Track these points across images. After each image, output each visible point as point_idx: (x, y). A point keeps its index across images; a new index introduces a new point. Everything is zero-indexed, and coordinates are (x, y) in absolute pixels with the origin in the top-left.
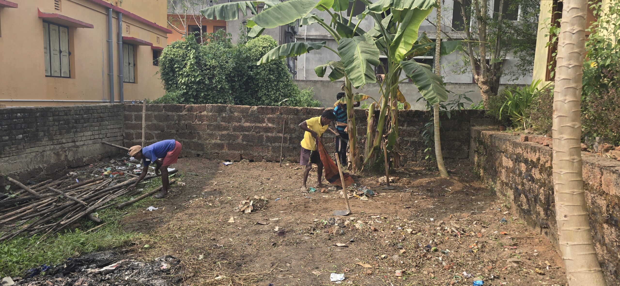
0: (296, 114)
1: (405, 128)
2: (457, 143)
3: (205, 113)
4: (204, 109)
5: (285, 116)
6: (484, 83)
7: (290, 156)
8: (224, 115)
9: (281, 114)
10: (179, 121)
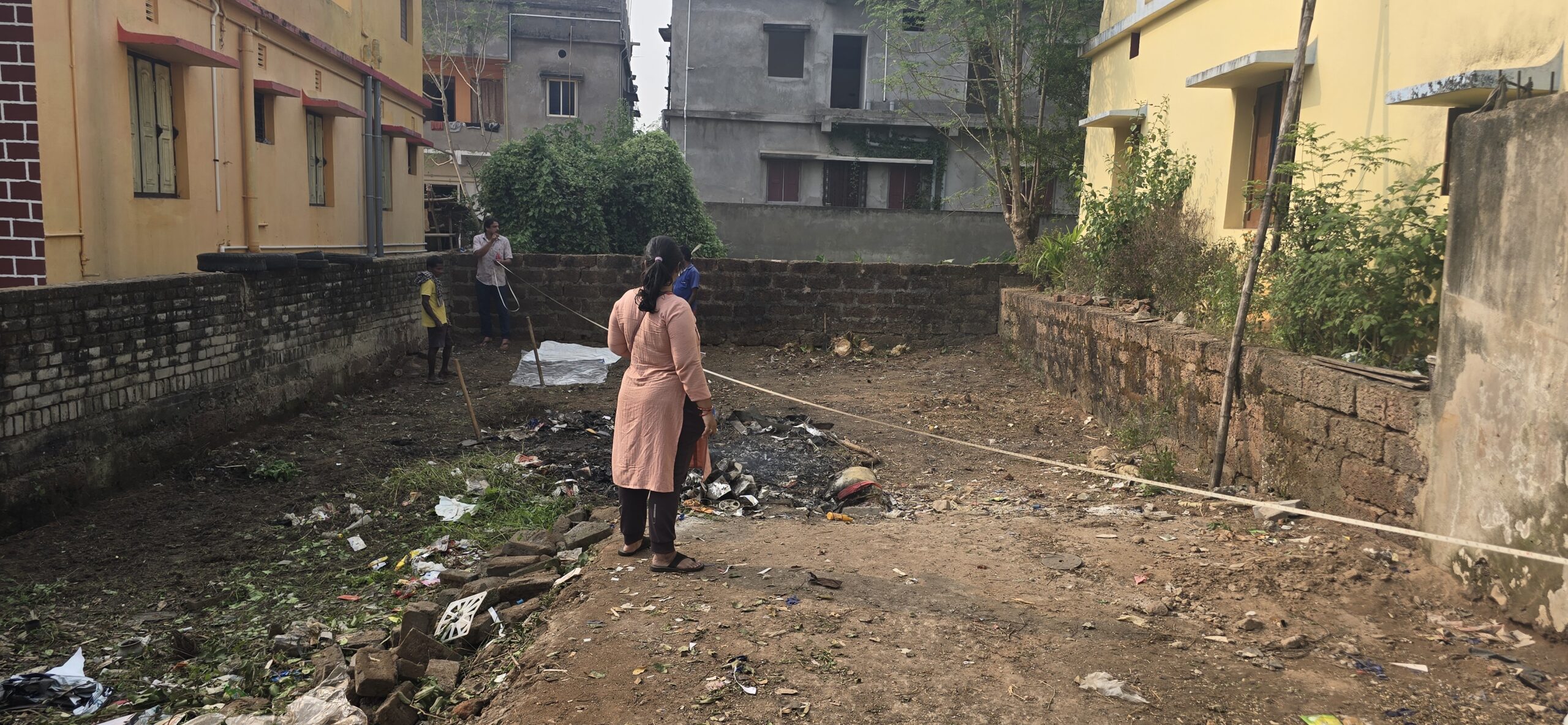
0: (745, 271)
1: (908, 291)
2: (982, 312)
3: (596, 268)
4: (595, 261)
5: (727, 274)
6: (1017, 225)
7: (735, 335)
8: (628, 271)
9: (721, 270)
10: (550, 282)
